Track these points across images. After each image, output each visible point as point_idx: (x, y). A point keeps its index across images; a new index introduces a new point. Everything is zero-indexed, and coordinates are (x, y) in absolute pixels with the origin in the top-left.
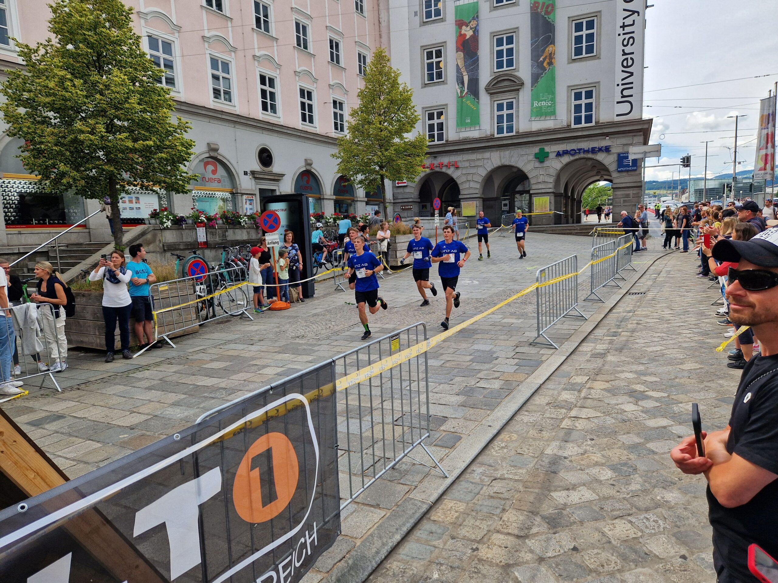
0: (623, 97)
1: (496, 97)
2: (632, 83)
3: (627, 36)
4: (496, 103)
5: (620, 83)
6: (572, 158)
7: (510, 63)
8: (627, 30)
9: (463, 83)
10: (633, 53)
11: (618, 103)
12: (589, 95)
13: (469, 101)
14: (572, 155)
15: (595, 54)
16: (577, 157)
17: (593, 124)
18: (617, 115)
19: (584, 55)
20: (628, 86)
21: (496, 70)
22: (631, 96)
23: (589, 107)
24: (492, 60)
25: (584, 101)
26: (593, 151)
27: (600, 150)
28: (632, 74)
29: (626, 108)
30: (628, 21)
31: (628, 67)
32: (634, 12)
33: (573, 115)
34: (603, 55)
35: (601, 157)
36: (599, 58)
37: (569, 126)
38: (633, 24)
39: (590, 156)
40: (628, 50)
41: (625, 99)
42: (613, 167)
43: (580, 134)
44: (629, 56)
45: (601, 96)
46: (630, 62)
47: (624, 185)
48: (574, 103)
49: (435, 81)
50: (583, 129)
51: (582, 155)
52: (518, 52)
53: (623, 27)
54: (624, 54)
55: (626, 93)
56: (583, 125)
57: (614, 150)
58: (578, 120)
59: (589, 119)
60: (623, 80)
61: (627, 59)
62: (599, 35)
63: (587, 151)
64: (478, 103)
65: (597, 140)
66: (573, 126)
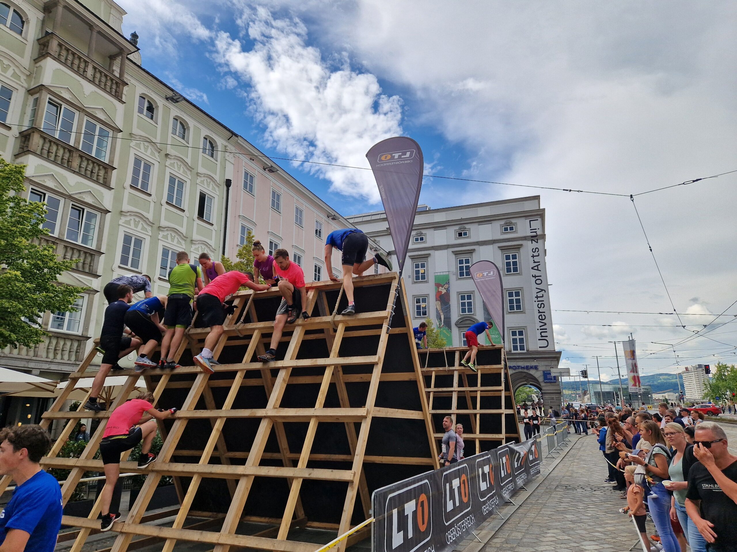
0: (542, 336)
1: (462, 329)
2: (546, 329)
3: (540, 303)
4: (462, 333)
5: (539, 328)
6: (514, 371)
7: (470, 310)
8: (539, 299)
9: (440, 319)
10: (544, 312)
11: (539, 340)
12: (521, 333)
13: (445, 330)
14: (514, 370)
15: (522, 310)
16: (517, 371)
17: (525, 351)
18: (540, 347)
19: (515, 310)
20: (544, 331)
21: (461, 314)
22: (547, 336)
23: (521, 340)
24: (458, 307)
25: (518, 337)
26: (527, 368)
27: (532, 367)
28: (545, 324)
29: (544, 343)
30: (540, 295)
31: (542, 320)
32: (542, 290)
33: (512, 345)
34: (527, 311)
35: (532, 372)
36: (525, 313)
37: (510, 351)
38: (543, 297)
39: (525, 371)
40: (541, 310)
41: (543, 338)
42: (541, 379)
43: (518, 357)
44: (542, 314)
45: (529, 335)
46: (543, 317)
47: (549, 392)
48: (512, 337)
49: (422, 316)
50: (519, 354)
51: (520, 370)
52: (475, 304)
53: (537, 297)
54: (539, 312)
55: (543, 334)
56: (519, 351)
57: (540, 368)
58: (515, 348)
59: (522, 348)
60: (540, 327)
61: (541, 315)
62: (523, 300)
63: (524, 368)
64: (451, 332)
65: (529, 361)
66: (513, 352)
